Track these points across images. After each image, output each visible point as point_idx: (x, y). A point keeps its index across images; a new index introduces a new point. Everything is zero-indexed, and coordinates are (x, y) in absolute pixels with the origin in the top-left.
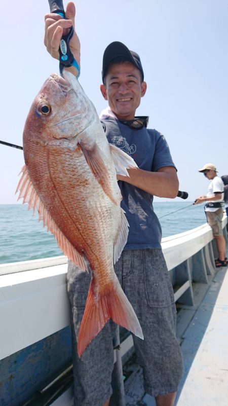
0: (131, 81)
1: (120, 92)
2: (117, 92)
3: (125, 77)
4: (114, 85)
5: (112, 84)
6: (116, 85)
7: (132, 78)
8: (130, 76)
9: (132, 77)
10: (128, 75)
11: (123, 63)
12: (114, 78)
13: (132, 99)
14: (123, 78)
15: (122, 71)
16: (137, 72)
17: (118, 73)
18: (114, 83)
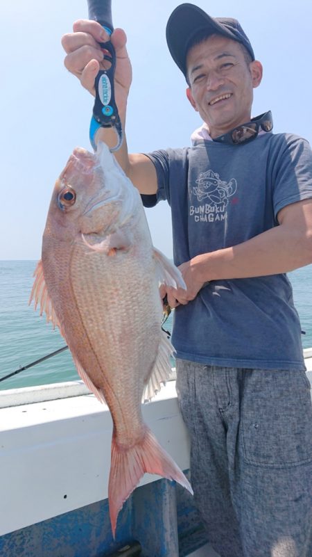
0: (226, 65)
1: (208, 88)
2: (205, 89)
3: (212, 60)
4: (198, 80)
5: (196, 79)
6: (201, 79)
7: (225, 60)
8: (220, 57)
9: (225, 57)
10: (216, 56)
11: (206, 40)
12: (197, 69)
13: (232, 94)
14: (209, 63)
15: (206, 54)
16: (234, 48)
17: (201, 58)
18: (198, 77)
